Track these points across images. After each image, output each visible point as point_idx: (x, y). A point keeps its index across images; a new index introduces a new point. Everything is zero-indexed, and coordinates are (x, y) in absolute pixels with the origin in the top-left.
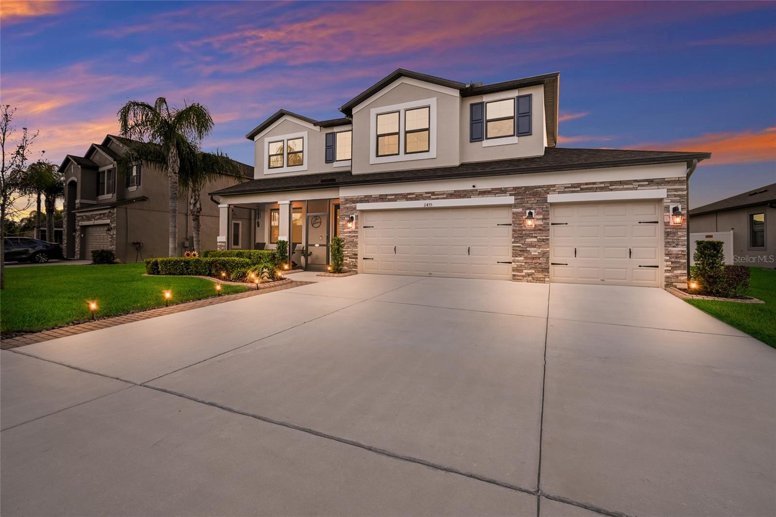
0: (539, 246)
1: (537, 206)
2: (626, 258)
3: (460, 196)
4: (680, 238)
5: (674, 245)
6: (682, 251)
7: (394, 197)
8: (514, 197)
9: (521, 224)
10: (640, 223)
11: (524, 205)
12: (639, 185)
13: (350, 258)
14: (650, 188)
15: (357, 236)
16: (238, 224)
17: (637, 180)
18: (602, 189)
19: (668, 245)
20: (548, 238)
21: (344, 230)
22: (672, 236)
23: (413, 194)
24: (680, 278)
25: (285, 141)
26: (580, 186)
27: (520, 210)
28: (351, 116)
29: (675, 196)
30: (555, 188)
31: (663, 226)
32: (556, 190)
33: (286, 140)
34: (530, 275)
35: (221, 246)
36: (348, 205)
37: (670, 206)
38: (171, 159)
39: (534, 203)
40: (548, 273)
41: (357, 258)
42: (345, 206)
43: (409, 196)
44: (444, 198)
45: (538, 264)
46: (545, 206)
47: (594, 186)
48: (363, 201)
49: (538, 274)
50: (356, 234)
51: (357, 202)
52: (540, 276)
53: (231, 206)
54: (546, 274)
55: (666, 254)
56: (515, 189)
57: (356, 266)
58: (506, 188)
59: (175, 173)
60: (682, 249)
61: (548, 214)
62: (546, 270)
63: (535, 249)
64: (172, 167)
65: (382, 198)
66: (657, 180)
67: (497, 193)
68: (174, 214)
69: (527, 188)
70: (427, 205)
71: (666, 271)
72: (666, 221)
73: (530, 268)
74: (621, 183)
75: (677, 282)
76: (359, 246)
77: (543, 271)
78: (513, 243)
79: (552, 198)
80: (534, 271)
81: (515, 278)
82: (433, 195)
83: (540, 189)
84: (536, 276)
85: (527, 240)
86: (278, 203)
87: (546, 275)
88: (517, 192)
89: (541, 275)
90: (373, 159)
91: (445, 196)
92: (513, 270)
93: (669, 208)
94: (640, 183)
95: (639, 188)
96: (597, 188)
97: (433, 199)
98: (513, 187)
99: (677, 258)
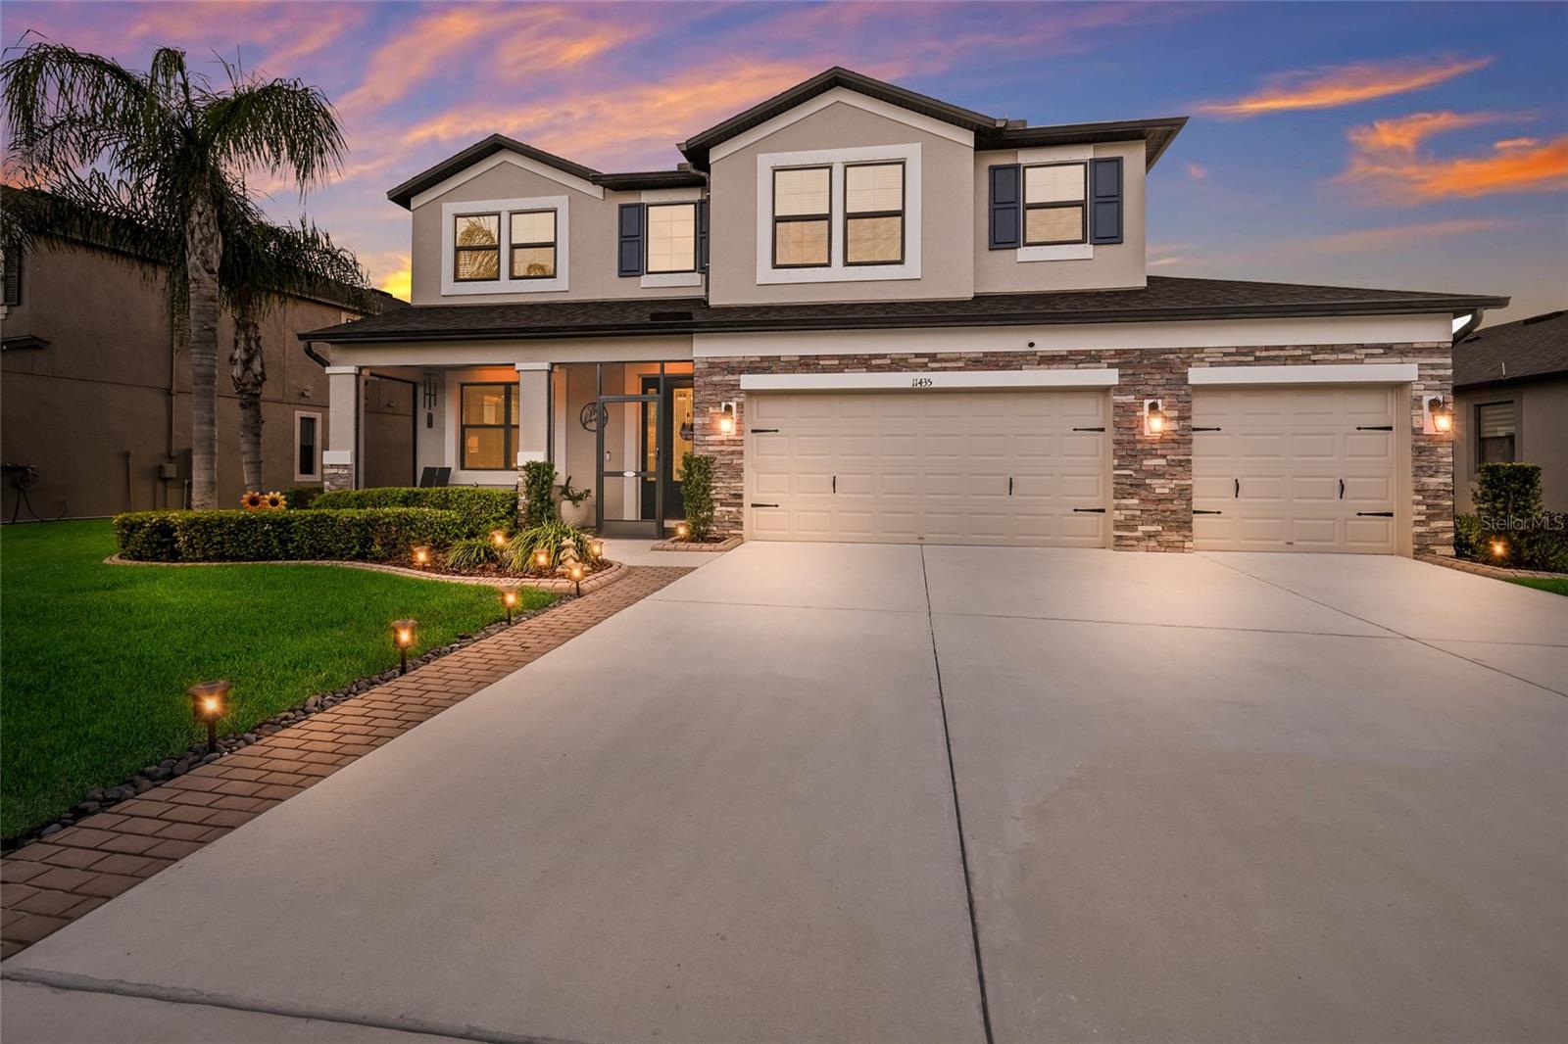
0: (1171, 475)
1: (1168, 392)
2: (1332, 498)
3: (998, 365)
4: (1440, 460)
5: (1430, 473)
6: (1445, 484)
7: (837, 362)
8: (1117, 370)
9: (1133, 429)
10: (1359, 428)
11: (1140, 388)
12: (1366, 355)
13: (721, 505)
14: (1387, 360)
15: (741, 453)
16: (313, 420)
17: (1362, 344)
18: (1297, 360)
19: (1422, 474)
20: (1191, 458)
21: (707, 438)
22: (1427, 456)
23: (884, 356)
24: (1440, 536)
25: (505, 217)
26: (1254, 352)
27: (1130, 399)
28: (707, 168)
29: (1432, 377)
30: (1203, 355)
31: (1409, 438)
32: (1206, 359)
33: (508, 215)
34: (1153, 536)
35: (333, 478)
36: (716, 378)
37: (1424, 398)
38: (197, 231)
39: (1159, 385)
40: (1191, 531)
41: (741, 505)
42: (708, 379)
43: (874, 362)
44: (959, 369)
45: (1168, 513)
46: (1183, 392)
47: (1282, 353)
48: (756, 368)
49: (1169, 533)
50: (738, 448)
51: (741, 372)
52: (1172, 538)
53: (364, 372)
54: (1187, 533)
55: (1416, 491)
56: (1119, 353)
57: (739, 524)
58: (1101, 351)
59: (211, 272)
60: (1446, 480)
61: (1190, 410)
62: (1185, 525)
63: (1162, 481)
64: (202, 253)
65: (807, 364)
66: (1398, 347)
67: (1081, 362)
68: (208, 387)
69: (1144, 353)
70: (921, 383)
71: (1417, 523)
72: (1416, 426)
73: (1153, 522)
74: (1333, 349)
75: (1437, 545)
76: (744, 475)
77: (1179, 528)
78: (1116, 468)
79: (1197, 375)
80: (1160, 528)
81: (1120, 544)
82: (931, 362)
83: (1172, 356)
84: (1166, 538)
85: (1145, 462)
86: (517, 368)
87: (1186, 537)
88: (1122, 359)
89: (1174, 537)
90: (765, 273)
91: (961, 364)
92: (1117, 527)
93: (1421, 400)
94: (1369, 351)
95: (1366, 360)
96: (1286, 358)
97: (933, 370)
98: (1116, 350)
99: (1436, 497)
